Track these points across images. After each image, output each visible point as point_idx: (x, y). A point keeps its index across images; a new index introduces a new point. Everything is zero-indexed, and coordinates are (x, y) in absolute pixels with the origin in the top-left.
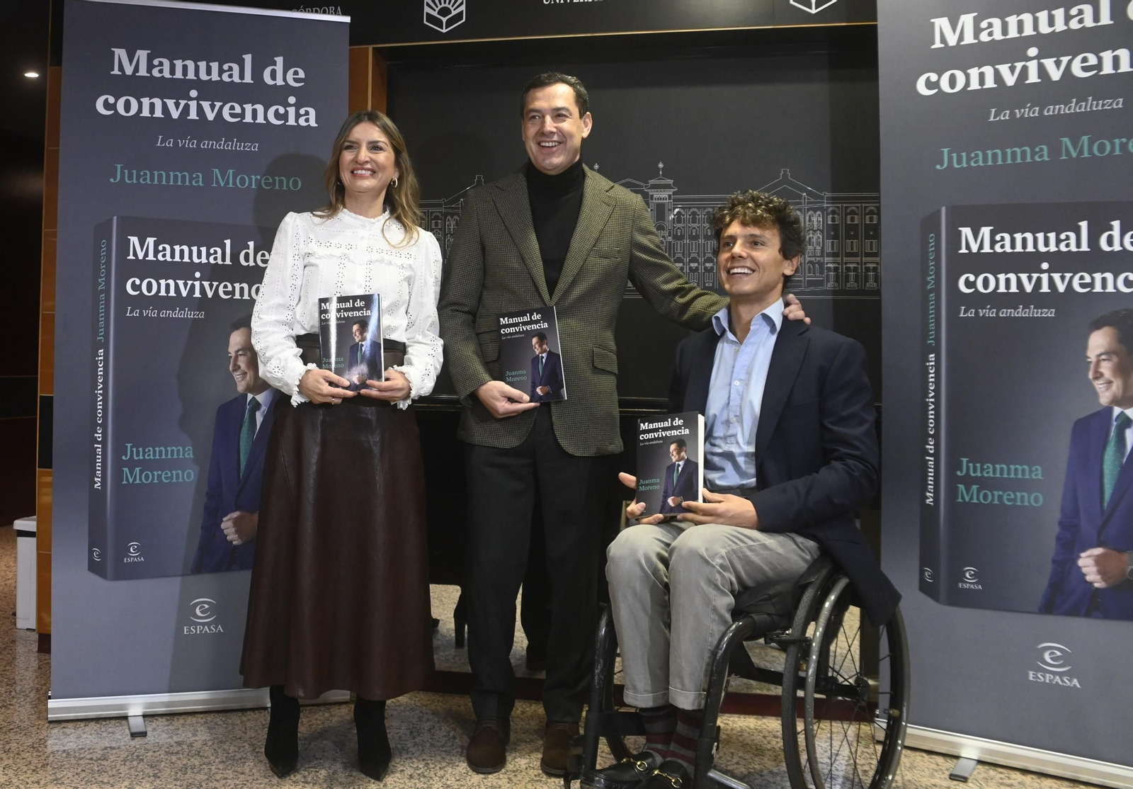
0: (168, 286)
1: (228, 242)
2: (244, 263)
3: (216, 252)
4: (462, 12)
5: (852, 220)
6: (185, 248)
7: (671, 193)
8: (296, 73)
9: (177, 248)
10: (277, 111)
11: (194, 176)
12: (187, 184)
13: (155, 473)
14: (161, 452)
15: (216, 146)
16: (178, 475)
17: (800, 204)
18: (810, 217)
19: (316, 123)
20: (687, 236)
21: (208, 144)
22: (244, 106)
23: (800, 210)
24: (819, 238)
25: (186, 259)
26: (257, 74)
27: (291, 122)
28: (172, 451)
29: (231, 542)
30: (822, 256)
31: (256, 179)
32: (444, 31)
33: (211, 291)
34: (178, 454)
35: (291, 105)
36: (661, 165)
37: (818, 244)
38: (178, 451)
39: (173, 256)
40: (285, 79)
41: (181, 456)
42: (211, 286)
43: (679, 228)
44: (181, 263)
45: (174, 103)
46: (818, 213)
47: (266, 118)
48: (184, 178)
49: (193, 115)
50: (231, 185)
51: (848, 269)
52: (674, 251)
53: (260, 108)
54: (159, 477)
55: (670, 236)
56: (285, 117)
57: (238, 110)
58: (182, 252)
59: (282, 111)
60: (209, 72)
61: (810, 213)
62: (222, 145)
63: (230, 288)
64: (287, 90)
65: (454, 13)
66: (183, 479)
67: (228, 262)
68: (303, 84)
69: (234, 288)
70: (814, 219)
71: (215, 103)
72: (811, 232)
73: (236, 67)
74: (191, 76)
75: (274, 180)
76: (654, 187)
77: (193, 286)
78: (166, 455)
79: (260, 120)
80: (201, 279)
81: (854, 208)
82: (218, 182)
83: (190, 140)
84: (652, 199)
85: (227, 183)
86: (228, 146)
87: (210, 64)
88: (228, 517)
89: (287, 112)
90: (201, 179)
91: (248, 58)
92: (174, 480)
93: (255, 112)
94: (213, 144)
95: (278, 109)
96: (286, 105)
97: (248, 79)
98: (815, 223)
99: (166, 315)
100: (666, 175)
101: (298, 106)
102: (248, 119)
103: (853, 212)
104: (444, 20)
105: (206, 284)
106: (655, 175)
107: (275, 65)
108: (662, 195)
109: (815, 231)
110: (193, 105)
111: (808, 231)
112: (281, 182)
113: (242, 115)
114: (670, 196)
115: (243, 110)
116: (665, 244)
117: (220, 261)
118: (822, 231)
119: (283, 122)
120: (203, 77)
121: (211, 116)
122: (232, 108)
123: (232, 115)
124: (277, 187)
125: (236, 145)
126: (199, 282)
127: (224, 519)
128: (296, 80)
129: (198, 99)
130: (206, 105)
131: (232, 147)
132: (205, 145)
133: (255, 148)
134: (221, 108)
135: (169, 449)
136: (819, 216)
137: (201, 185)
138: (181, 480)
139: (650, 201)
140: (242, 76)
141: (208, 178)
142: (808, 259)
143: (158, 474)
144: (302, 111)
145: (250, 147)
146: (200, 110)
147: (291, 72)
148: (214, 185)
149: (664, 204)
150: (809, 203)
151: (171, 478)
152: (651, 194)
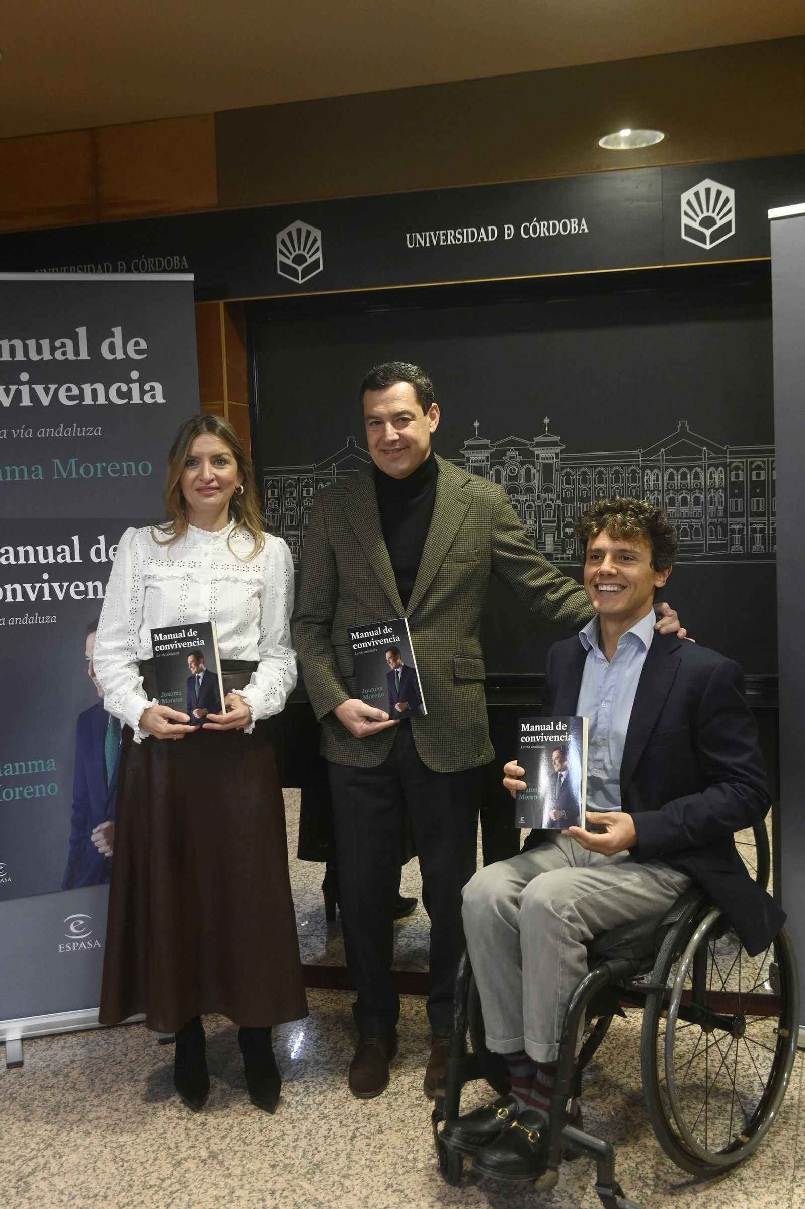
0: (14, 591)
1: (76, 538)
2: (94, 559)
3: (63, 550)
4: (319, 259)
5: (758, 475)
6: (30, 549)
7: (559, 452)
8: (137, 344)
9: (21, 549)
10: (119, 389)
11: (33, 469)
12: (26, 478)
13: (16, 789)
14: (20, 767)
15: (54, 434)
16: (40, 789)
17: (701, 459)
18: (711, 473)
19: (164, 399)
20: (577, 498)
21: (46, 432)
22: (82, 386)
23: (700, 466)
24: (722, 497)
25: (32, 561)
26: (94, 348)
27: (136, 399)
28: (33, 765)
29: (103, 854)
30: (725, 516)
31: (102, 467)
32: (300, 282)
33: (62, 592)
34: (40, 768)
35: (134, 381)
36: (547, 421)
37: (721, 503)
38: (39, 765)
39: (17, 558)
40: (125, 352)
41: (43, 770)
42: (61, 587)
43: (568, 490)
44: (27, 566)
45: (4, 389)
46: (721, 469)
47: (107, 398)
48: (21, 471)
49: (26, 401)
50: (74, 476)
51: (754, 531)
52: (563, 515)
53: (100, 387)
54: (21, 793)
55: (558, 498)
56: (128, 394)
57: (75, 391)
58: (26, 553)
59: (124, 388)
60: (39, 351)
61: (712, 469)
62: (61, 432)
63: (82, 588)
64: (130, 365)
65: (310, 261)
66: (47, 793)
67: (78, 560)
68: (146, 355)
69: (86, 587)
70: (716, 476)
71: (50, 385)
72: (712, 490)
73: (69, 343)
74: (20, 357)
75: (122, 467)
76: (540, 445)
77: (41, 589)
78: (27, 769)
79: (101, 400)
80: (49, 581)
81: (760, 463)
82: (60, 474)
83: (25, 430)
84: (538, 459)
85: (70, 473)
86: (67, 433)
87: (41, 341)
88: (98, 828)
89: (130, 389)
90: (40, 472)
91: (82, 331)
92: (38, 795)
93: (94, 392)
94: (50, 432)
95: (120, 387)
96: (129, 381)
97: (84, 355)
98: (717, 481)
99: (14, 622)
100: (553, 432)
101: (142, 381)
102: (88, 400)
103: (759, 467)
104: (300, 269)
105: (56, 586)
106: (541, 433)
107: (113, 337)
108: (547, 454)
109: (717, 489)
110: (25, 389)
111: (709, 489)
112: (129, 467)
113: (81, 397)
114: (557, 455)
115: (81, 390)
116: (553, 508)
117: (68, 560)
118: (725, 489)
119: (127, 400)
120: (34, 357)
121: (46, 401)
122: (69, 389)
123: (70, 398)
124: (125, 474)
125: (77, 431)
126: (47, 584)
127: (94, 831)
128: (138, 352)
129: (29, 382)
130: (39, 389)
131: (72, 433)
132: (42, 433)
133: (98, 432)
134: (56, 391)
135: (29, 763)
136: (721, 471)
137: (41, 478)
138: (44, 794)
139: (536, 461)
140: (77, 352)
141: (49, 470)
142: (709, 521)
143: (20, 792)
144: (147, 387)
145: (92, 432)
146: (33, 393)
147: (131, 344)
148: (56, 477)
149: (551, 464)
150: (709, 458)
151: (34, 793)
152: (536, 453)
